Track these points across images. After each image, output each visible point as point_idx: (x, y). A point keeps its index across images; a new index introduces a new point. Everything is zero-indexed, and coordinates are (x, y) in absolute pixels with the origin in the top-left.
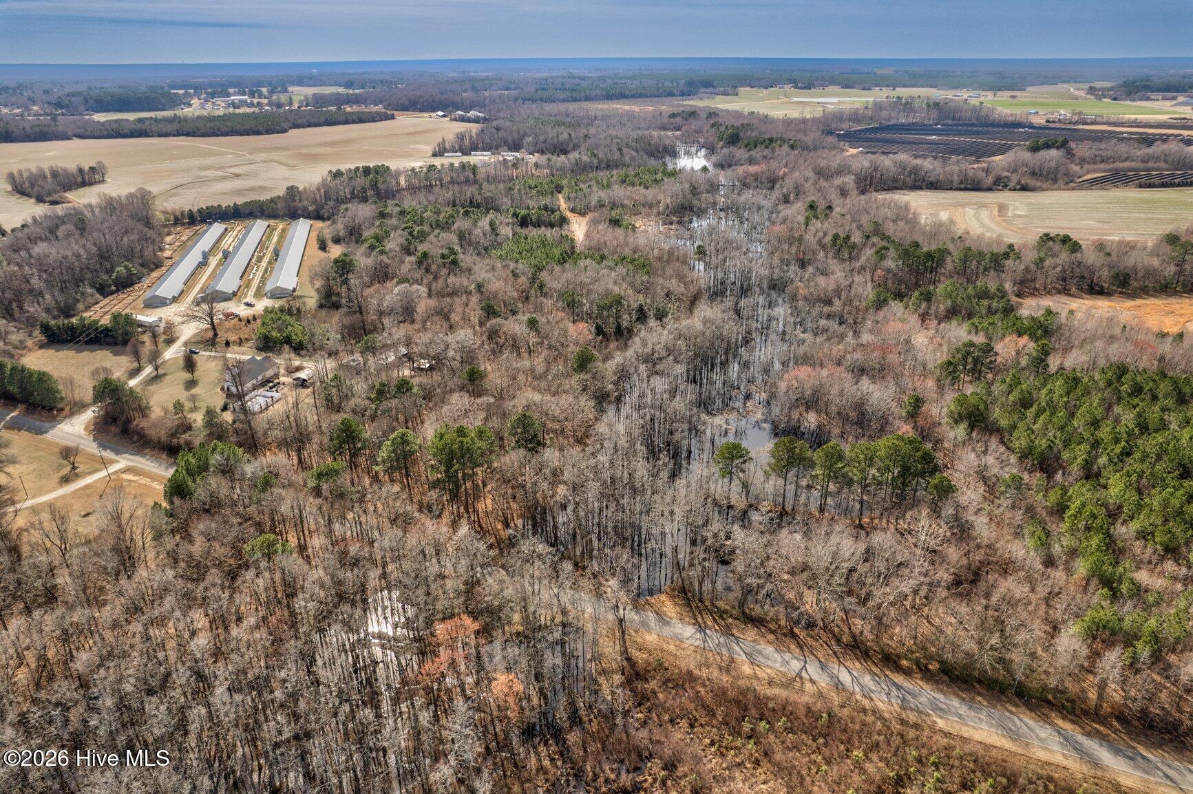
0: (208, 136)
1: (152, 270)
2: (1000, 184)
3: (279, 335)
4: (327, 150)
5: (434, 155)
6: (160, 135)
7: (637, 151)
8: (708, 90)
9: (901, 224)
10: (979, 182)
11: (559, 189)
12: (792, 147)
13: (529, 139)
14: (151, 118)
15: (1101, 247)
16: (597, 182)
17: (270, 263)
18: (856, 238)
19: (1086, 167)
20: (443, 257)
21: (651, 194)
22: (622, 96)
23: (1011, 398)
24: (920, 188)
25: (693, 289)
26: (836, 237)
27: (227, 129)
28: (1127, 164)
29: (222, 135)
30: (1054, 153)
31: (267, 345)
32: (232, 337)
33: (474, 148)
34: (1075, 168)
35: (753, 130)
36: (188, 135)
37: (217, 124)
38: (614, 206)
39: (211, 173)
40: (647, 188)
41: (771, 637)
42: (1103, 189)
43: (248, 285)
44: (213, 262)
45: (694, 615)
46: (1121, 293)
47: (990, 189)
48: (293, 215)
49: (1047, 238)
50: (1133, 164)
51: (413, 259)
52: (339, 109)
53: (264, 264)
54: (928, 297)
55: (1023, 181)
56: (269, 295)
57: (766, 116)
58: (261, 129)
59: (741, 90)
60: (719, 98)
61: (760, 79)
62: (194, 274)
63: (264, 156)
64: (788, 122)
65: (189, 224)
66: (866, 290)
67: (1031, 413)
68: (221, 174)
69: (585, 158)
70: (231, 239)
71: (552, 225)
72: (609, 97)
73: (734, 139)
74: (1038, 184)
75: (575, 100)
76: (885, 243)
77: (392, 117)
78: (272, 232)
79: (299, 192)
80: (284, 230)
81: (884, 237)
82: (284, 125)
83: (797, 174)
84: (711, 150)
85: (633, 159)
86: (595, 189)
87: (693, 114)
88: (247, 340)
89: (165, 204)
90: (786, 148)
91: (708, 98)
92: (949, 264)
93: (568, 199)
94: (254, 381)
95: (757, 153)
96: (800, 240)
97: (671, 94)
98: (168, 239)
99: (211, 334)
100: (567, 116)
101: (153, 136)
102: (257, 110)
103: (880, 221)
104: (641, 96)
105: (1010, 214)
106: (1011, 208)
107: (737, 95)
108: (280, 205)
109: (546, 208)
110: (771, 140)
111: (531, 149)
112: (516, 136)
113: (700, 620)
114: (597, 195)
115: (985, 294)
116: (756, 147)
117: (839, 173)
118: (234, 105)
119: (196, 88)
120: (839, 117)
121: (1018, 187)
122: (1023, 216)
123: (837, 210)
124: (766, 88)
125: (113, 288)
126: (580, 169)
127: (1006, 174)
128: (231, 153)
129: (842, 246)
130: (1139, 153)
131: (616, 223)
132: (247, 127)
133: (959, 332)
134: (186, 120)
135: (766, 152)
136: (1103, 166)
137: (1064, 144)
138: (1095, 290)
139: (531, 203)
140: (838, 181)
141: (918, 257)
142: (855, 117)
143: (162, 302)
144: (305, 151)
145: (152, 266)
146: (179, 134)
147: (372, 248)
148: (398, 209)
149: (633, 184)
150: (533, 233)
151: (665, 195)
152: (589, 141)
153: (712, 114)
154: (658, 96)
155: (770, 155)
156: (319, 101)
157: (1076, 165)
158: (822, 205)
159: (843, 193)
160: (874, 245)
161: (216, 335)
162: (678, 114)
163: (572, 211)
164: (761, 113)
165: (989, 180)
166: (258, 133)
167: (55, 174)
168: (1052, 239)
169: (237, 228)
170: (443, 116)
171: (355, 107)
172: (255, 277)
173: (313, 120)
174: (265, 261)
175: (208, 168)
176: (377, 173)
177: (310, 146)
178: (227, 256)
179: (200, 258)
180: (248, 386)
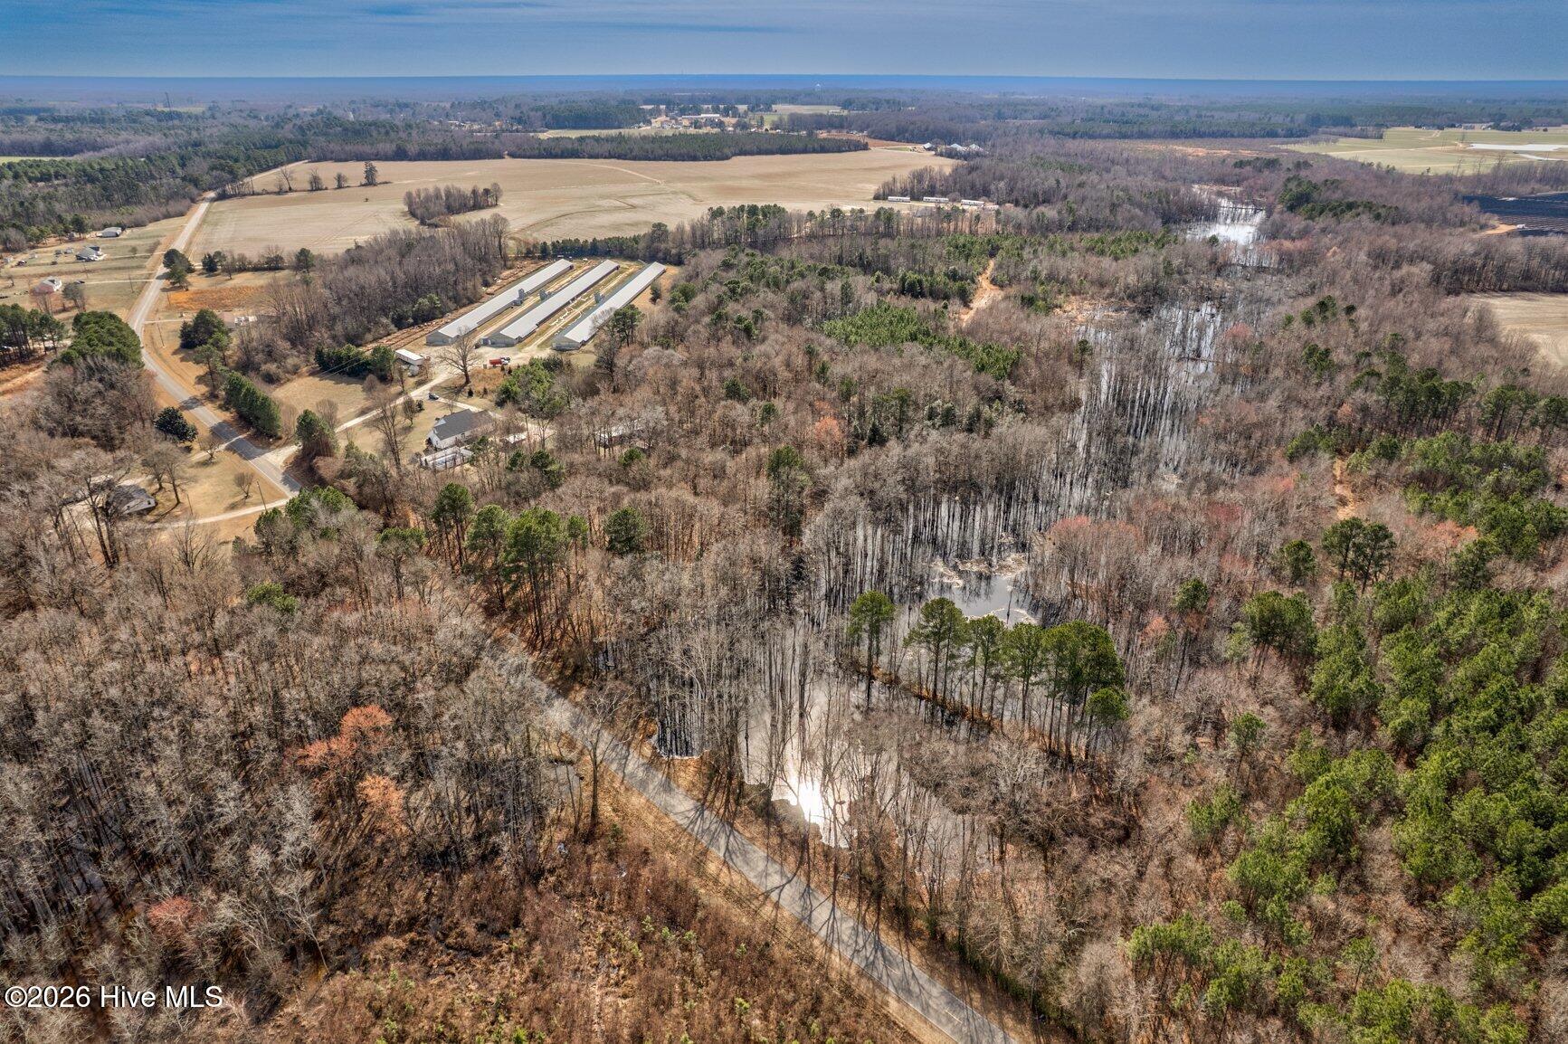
0: (640, 159)
1: (465, 306)
4: (757, 183)
5: (877, 198)
6: (591, 157)
7: (1142, 209)
8: (1335, 130)
11: (995, 252)
13: (1001, 185)
14: (594, 137)
16: (1053, 246)
17: (583, 311)
20: (740, 320)
21: (1113, 268)
22: (1195, 134)
26: (1312, 351)
27: (661, 152)
29: (655, 159)
31: (503, 398)
32: (480, 387)
33: (930, 191)
36: (619, 157)
38: (1049, 280)
39: (605, 203)
40: (1116, 259)
43: (541, 334)
44: (526, 304)
45: (709, 789)
48: (651, 257)
51: (708, 320)
52: (810, 134)
53: (578, 311)
56: (552, 345)
57: (1390, 171)
58: (700, 154)
59: (1391, 132)
60: (1343, 142)
61: (1437, 114)
62: (500, 313)
63: (679, 186)
64: (1422, 181)
65: (539, 258)
68: (618, 203)
70: (568, 279)
71: (938, 298)
72: (1175, 134)
75: (1124, 136)
77: (865, 147)
78: (616, 275)
79: (666, 231)
82: (727, 151)
84: (1273, 214)
85: (1129, 219)
87: (1272, 164)
88: (493, 391)
89: (535, 235)
90: (1364, 217)
91: (1327, 141)
93: (999, 265)
94: (459, 436)
95: (1316, 224)
97: (1272, 134)
98: (505, 274)
99: (462, 382)
101: (584, 157)
102: (716, 130)
103: (1411, 335)
107: (1379, 137)
108: (642, 245)
109: (954, 275)
110: (1351, 206)
111: (1001, 198)
113: (710, 798)
114: (1039, 262)
116: (1322, 213)
118: (696, 125)
119: (669, 103)
123: (1363, 313)
124: (1440, 128)
125: (411, 321)
128: (646, 181)
129: (1316, 365)
131: (1028, 301)
132: (684, 151)
134: (632, 140)
135: (1328, 223)
139: (938, 269)
140: (1403, 272)
143: (443, 341)
144: (729, 183)
145: (465, 301)
146: (609, 155)
149: (1101, 253)
150: (903, 304)
151: (1134, 271)
152: (1079, 192)
153: (1301, 162)
154: (1253, 136)
155: (1330, 228)
156: (796, 122)
158: (1341, 305)
161: (465, 383)
162: (1249, 163)
163: (993, 282)
166: (694, 158)
167: (448, 194)
169: (584, 265)
170: (929, 149)
171: (834, 132)
172: (556, 326)
173: (765, 146)
174: (584, 306)
175: (609, 197)
176: (765, 216)
177: (740, 178)
178: (544, 298)
179: (516, 297)
180: (450, 440)
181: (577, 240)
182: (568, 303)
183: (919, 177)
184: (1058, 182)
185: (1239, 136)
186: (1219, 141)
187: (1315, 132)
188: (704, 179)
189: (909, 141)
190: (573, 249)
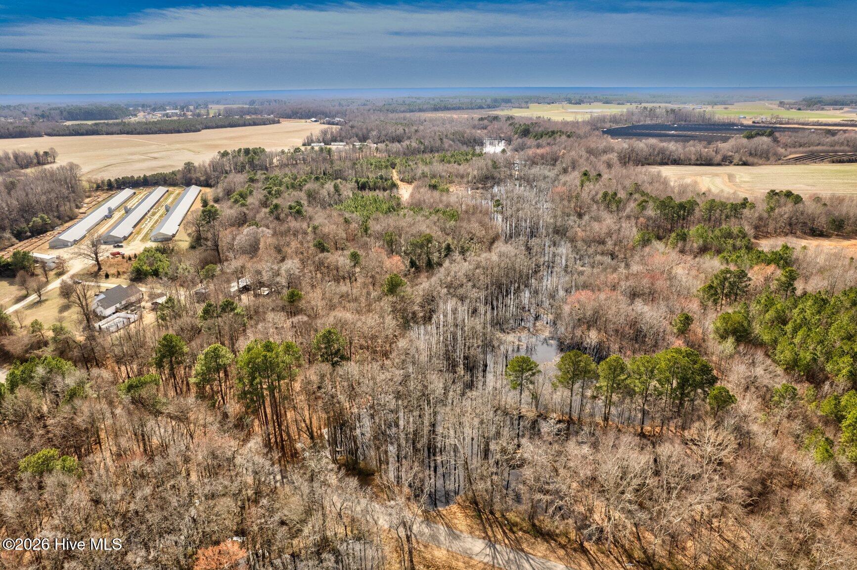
0: (142, 134)
1: (67, 222)
2: (726, 161)
3: (148, 268)
4: (226, 142)
5: (304, 145)
6: (107, 134)
7: (453, 141)
9: (656, 185)
10: (711, 160)
11: (393, 166)
12: (569, 136)
13: (374, 133)
14: (104, 124)
15: (817, 199)
16: (422, 160)
17: (161, 216)
18: (622, 195)
19: (789, 150)
20: (291, 208)
21: (461, 169)
22: (446, 109)
23: (767, 316)
24: (666, 164)
25: (492, 234)
26: (605, 195)
27: (156, 129)
28: (820, 148)
29: (152, 133)
30: (765, 139)
31: (139, 276)
32: (112, 271)
33: (334, 140)
34: (781, 150)
35: (540, 127)
36: (128, 133)
37: (151, 126)
38: (434, 176)
39: (136, 157)
40: (460, 165)
41: (561, 552)
42: (805, 164)
43: (138, 233)
44: (117, 216)
45: (485, 528)
46: (837, 235)
47: (719, 165)
48: (188, 183)
49: (773, 193)
50: (824, 148)
51: (267, 210)
52: (241, 117)
53: (156, 217)
54: (683, 238)
55: (744, 159)
56: (153, 239)
57: (550, 120)
58: (181, 129)
59: (531, 105)
60: (514, 110)
61: (544, 98)
62: (98, 224)
63: (178, 146)
65: (107, 190)
66: (631, 232)
67: (789, 327)
68: (143, 157)
69: (414, 144)
70: (137, 200)
71: (385, 190)
72: (436, 109)
73: (526, 132)
74: (756, 160)
75: (412, 111)
76: (645, 198)
77: (278, 122)
78: (169, 195)
79: (194, 167)
80: (179, 194)
81: (643, 194)
82: (199, 127)
83: (573, 153)
84: (509, 141)
85: (450, 146)
86: (420, 165)
87: (496, 118)
88: (124, 273)
90: (564, 137)
91: (507, 109)
92: (697, 213)
93: (399, 172)
94: (118, 305)
95: (543, 141)
96: (577, 197)
97: (481, 107)
98: (87, 200)
99: (96, 268)
100: (404, 120)
101: (102, 134)
102: (182, 118)
103: (640, 183)
104: (459, 108)
105: (737, 180)
106: (738, 176)
107: (528, 108)
108: (179, 176)
109: (381, 178)
110: (553, 133)
111: (376, 140)
112: (365, 131)
113: (490, 533)
114: (421, 168)
115: (729, 235)
116: (542, 137)
117: (605, 152)
118: (167, 115)
119: (143, 106)
120: (603, 120)
121: (741, 163)
122: (748, 182)
123: (605, 176)
124: (549, 104)
125: (29, 234)
126: (410, 153)
127: (730, 154)
128: (154, 145)
129: (611, 201)
130: (828, 140)
131: (434, 187)
132: (172, 128)
133: (714, 264)
134: (129, 124)
135: (549, 140)
136: (801, 149)
137: (771, 134)
138: (816, 233)
139: (370, 175)
140: (605, 157)
141: (673, 208)
143: (64, 245)
145: (67, 218)
146: (121, 133)
147: (236, 201)
148: (264, 176)
149: (449, 162)
150: (369, 194)
151: (473, 169)
152: (418, 134)
153: (509, 118)
155: (552, 142)
156: (228, 112)
157: (782, 148)
158: (593, 174)
159: (609, 166)
160: (635, 200)
161: (100, 269)
162: (486, 118)
163: (402, 180)
164: (545, 117)
165: (718, 158)
166: (179, 132)
167: (16, 157)
168: (777, 194)
169: (143, 192)
170: (315, 121)
171: (254, 116)
172: (146, 226)
173: (220, 123)
174: (158, 215)
175: (133, 154)
176: (255, 153)
177: (214, 140)
178: (128, 211)
179: (106, 213)
180: (112, 309)
181: (132, 177)
182: (146, 214)
186: (459, 111)
188: (191, 141)
189: (301, 118)
190: (131, 182)
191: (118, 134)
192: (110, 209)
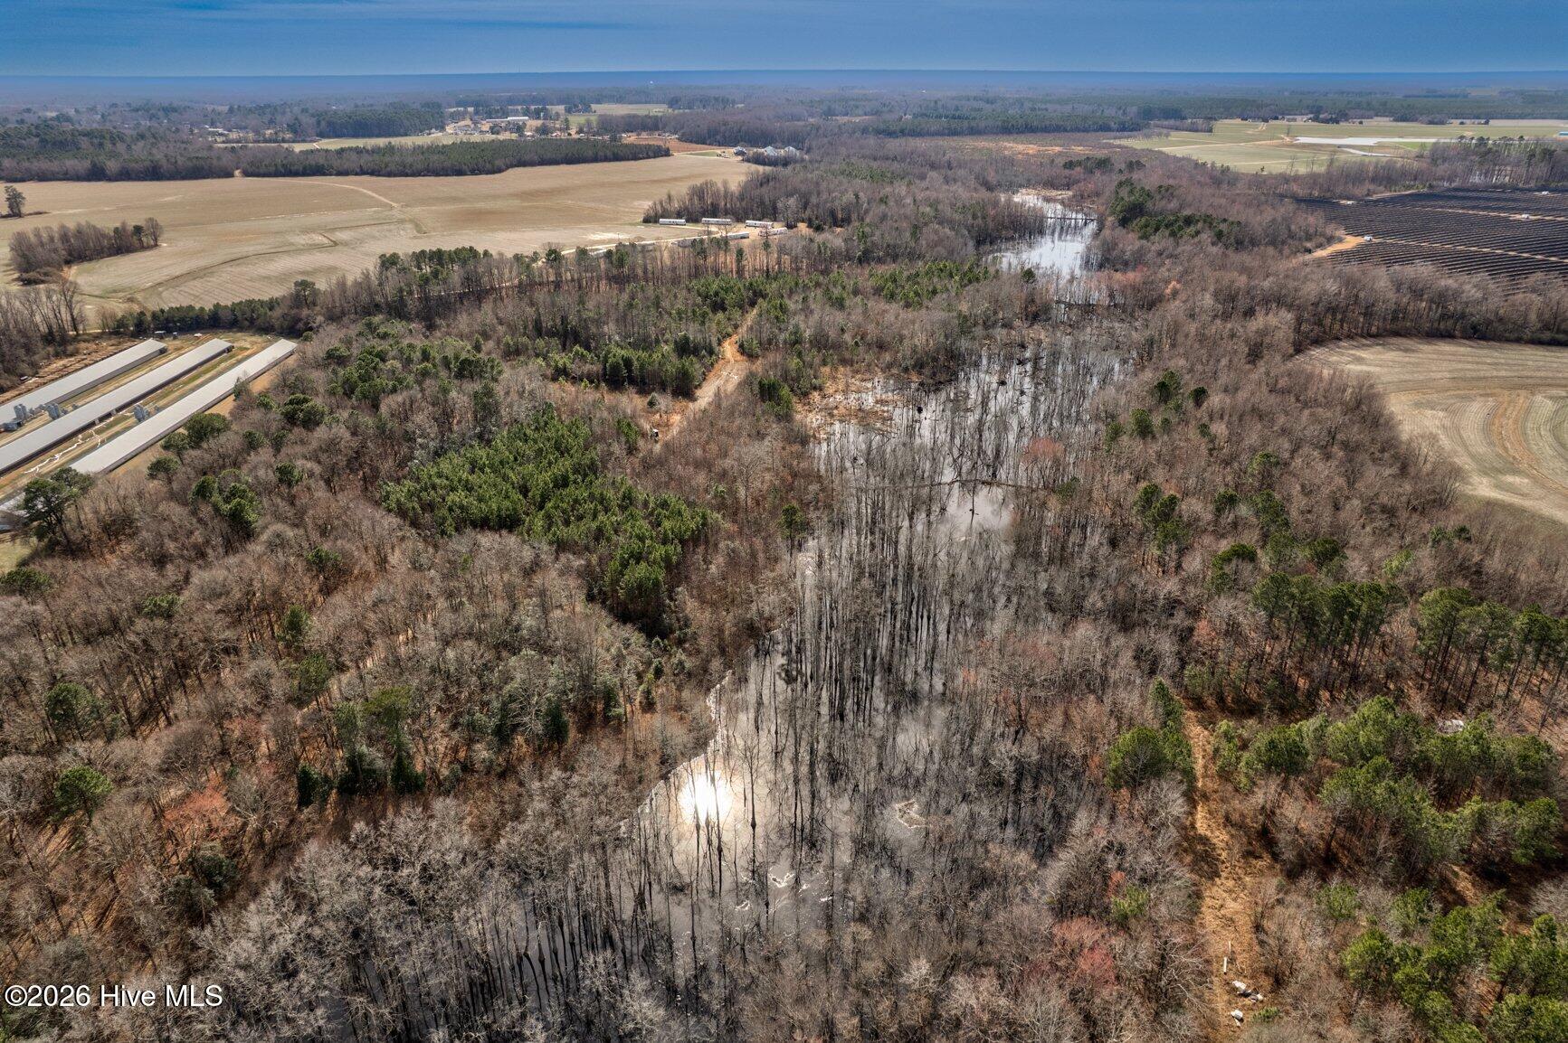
5: (646, 220)
8: (1166, 123)
11: (756, 300)
13: (789, 202)
21: (900, 321)
22: (1028, 129)
26: (1151, 495)
27: (421, 167)
35: (1175, 198)
38: (813, 345)
39: (302, 240)
48: (282, 330)
52: (614, 139)
53: (100, 438)
57: (1225, 170)
58: (465, 167)
59: (1223, 125)
60: (1175, 136)
64: (1258, 181)
68: (320, 239)
72: (1006, 130)
73: (1130, 214)
75: (953, 133)
77: (667, 153)
78: (220, 361)
79: (314, 291)
82: (499, 163)
87: (1103, 164)
90: (1203, 238)
91: (1159, 135)
95: (1151, 246)
97: (1105, 128)
101: (330, 175)
102: (511, 136)
103: (1285, 452)
107: (1210, 131)
109: (682, 345)
110: (1189, 220)
111: (793, 216)
116: (1157, 230)
117: (1268, 303)
118: (495, 130)
123: (1214, 401)
124: (1266, 120)
128: (381, 205)
131: (768, 390)
135: (1165, 244)
140: (1257, 324)
142: (1386, 176)
149: (890, 297)
152: (878, 210)
153: (1138, 163)
154: (1086, 130)
156: (607, 125)
158: (1188, 385)
159: (1257, 353)
162: (1079, 163)
163: (743, 349)
164: (1218, 165)
166: (460, 173)
169: (188, 348)
170: (738, 154)
171: (644, 135)
173: (548, 156)
174: (115, 429)
175: (316, 229)
177: (497, 197)
179: (10, 417)
181: (191, 308)
182: (92, 424)
183: (699, 193)
184: (857, 196)
185: (1072, 130)
186: (1051, 136)
187: (1147, 126)
189: (720, 144)
190: (182, 320)
191: (357, 174)
192: (20, 411)
